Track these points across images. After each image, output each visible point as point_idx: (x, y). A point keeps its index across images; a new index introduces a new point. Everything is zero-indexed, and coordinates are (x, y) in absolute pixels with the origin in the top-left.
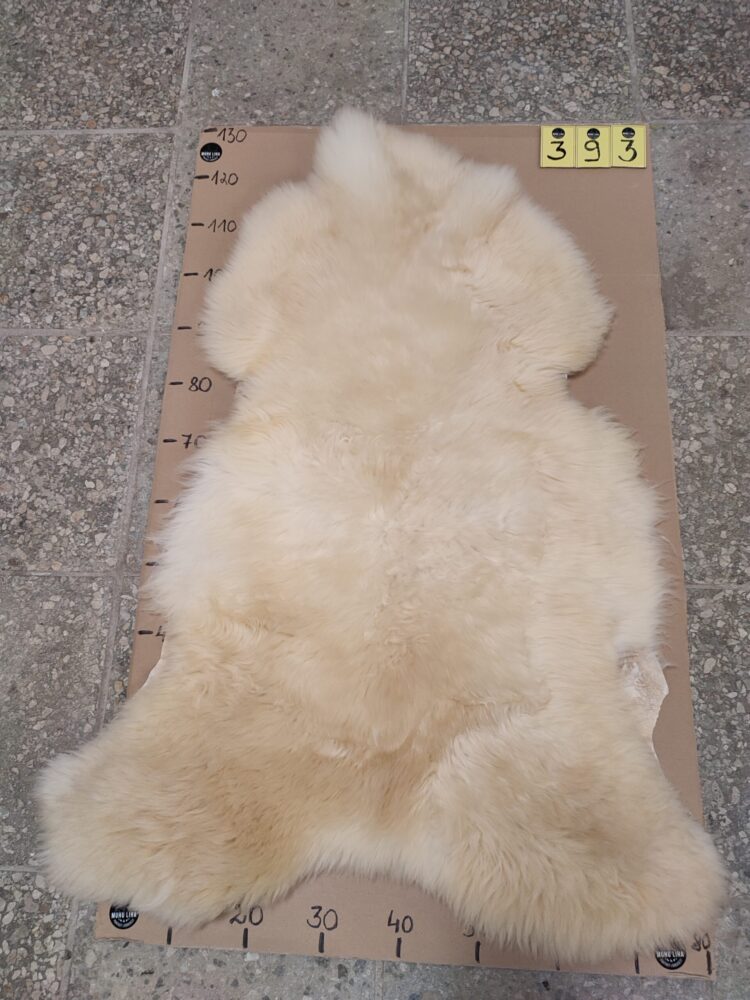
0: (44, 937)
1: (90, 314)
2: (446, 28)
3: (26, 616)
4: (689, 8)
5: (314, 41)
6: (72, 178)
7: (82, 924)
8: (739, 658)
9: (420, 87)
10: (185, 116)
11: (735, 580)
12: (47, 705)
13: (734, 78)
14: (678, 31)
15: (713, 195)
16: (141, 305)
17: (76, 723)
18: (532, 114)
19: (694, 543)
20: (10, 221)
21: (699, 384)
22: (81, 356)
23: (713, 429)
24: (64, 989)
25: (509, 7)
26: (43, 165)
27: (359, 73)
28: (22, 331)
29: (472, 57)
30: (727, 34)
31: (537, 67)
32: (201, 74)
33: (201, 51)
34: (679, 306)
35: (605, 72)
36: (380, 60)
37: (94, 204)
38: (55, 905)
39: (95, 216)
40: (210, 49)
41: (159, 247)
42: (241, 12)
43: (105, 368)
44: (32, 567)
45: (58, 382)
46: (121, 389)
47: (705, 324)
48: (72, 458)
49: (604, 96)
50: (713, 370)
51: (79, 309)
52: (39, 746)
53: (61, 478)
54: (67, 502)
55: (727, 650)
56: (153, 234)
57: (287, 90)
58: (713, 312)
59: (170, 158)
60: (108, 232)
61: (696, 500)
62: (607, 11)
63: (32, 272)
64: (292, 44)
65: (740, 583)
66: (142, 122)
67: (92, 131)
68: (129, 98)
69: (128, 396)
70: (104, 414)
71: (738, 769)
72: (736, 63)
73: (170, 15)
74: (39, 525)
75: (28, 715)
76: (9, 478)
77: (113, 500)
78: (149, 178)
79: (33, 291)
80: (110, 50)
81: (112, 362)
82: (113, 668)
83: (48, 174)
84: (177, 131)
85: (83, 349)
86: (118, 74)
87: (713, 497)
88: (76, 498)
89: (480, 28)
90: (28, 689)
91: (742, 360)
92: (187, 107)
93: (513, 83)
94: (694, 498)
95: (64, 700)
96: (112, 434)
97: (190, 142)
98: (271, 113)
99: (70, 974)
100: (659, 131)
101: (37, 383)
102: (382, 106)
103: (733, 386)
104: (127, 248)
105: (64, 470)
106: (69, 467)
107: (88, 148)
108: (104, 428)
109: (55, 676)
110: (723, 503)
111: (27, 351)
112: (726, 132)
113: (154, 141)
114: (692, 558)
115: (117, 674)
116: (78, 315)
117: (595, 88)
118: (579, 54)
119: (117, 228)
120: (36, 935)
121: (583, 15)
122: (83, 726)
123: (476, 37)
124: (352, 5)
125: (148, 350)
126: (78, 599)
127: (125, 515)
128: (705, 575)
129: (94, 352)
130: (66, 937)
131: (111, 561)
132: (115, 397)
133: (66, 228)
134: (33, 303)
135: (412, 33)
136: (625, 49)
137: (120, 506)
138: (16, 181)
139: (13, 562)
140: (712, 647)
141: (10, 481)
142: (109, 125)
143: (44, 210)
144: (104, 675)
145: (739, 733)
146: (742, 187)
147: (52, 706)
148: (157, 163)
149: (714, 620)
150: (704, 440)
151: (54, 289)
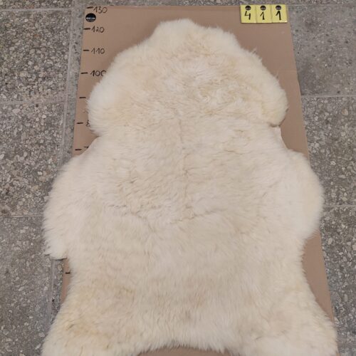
1: (35, 93)
3: (12, 237)
6: (23, 31)
8: (342, 237)
10: (76, 3)
11: (338, 203)
12: (25, 279)
15: (316, 37)
16: (60, 89)
17: (40, 286)
21: (316, 118)
22: (32, 114)
23: (324, 138)
26: (9, 25)
28: (2, 103)
34: (305, 85)
37: (34, 43)
39: (35, 48)
41: (67, 62)
43: (44, 119)
44: (14, 214)
45: (21, 126)
46: (53, 128)
47: (317, 93)
48: (31, 161)
50: (321, 112)
51: (30, 92)
52: (22, 299)
53: (25, 171)
54: (29, 182)
55: (337, 234)
56: (64, 56)
58: (320, 87)
59: (70, 22)
60: (42, 56)
63: (6, 75)
66: (56, 5)
67: (32, 10)
69: (56, 131)
70: (45, 140)
71: (346, 286)
74: (16, 193)
75: (15, 284)
77: (52, 180)
78: (61, 31)
79: (7, 84)
81: (47, 116)
83: (11, 29)
84: (72, 9)
85: (33, 110)
87: (326, 167)
88: (33, 180)
90: (14, 272)
91: (334, 108)
94: (318, 168)
95: (33, 276)
96: (50, 149)
97: (79, 14)
100: (291, 9)
101: (11, 127)
103: (331, 119)
104: (52, 63)
105: (27, 167)
106: (29, 166)
107: (30, 17)
108: (46, 147)
109: (28, 264)
110: (331, 170)
111: (5, 112)
112: (320, 10)
113: (62, 14)
116: (30, 94)
119: (46, 54)
122: (43, 287)
125: (65, 110)
126: (37, 228)
129: (39, 111)
132: (50, 132)
133: (22, 54)
134: (7, 89)
139: (4, 212)
140: (331, 233)
142: (40, 7)
143: (10, 46)
144: (52, 263)
145: (345, 270)
146: (328, 33)
147: (27, 279)
148: (64, 24)
149: (331, 221)
150: (321, 143)
151: (17, 82)
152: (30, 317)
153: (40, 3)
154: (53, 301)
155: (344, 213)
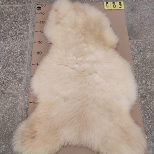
1: (15, 40)
3: (5, 102)
6: (10, 14)
8: (148, 100)
10: (32, 2)
12: (11, 120)
15: (135, 15)
16: (26, 38)
19: (138, 79)
23: (139, 58)
26: (4, 12)
28: (1, 44)
34: (131, 35)
39: (15, 22)
41: (29, 27)
44: (6, 92)
45: (9, 54)
47: (136, 39)
48: (13, 69)
50: (138, 47)
51: (13, 40)
52: (9, 128)
55: (146, 99)
56: (27, 25)
58: (137, 36)
59: (30, 10)
60: (18, 25)
63: (3, 33)
65: (147, 86)
66: (24, 3)
67: (14, 5)
69: (24, 56)
70: (19, 60)
71: (150, 121)
74: (7, 83)
75: (7, 122)
77: (22, 77)
78: (26, 14)
79: (3, 37)
81: (20, 50)
83: (5, 14)
84: (31, 5)
85: (14, 48)
87: (141, 70)
88: (14, 77)
90: (6, 117)
91: (144, 45)
94: (137, 71)
95: (14, 118)
96: (21, 64)
97: (34, 7)
101: (5, 55)
103: (142, 50)
104: (22, 28)
105: (11, 72)
107: (13, 9)
109: (12, 113)
110: (143, 72)
111: (3, 48)
112: (137, 4)
113: (27, 7)
114: (138, 82)
115: (25, 112)
119: (20, 24)
125: (28, 47)
126: (16, 98)
127: (25, 80)
128: (141, 85)
129: (17, 48)
131: (23, 89)
132: (21, 57)
133: (9, 24)
134: (3, 39)
137: (24, 78)
139: (2, 91)
140: (143, 99)
142: (17, 4)
143: (4, 21)
144: (23, 113)
145: (150, 115)
148: (27, 11)
149: (143, 94)
150: (138, 60)
151: (7, 36)
152: (13, 136)
155: (149, 90)
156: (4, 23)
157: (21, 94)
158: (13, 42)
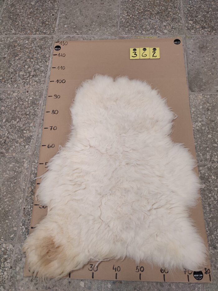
0: (5, 262)
1: (27, 85)
2: (131, 10)
3: (4, 168)
4: (199, 6)
5: (93, 13)
6: (24, 48)
7: (16, 258)
8: (212, 184)
9: (123, 26)
10: (57, 32)
11: (211, 162)
12: (9, 194)
13: (211, 24)
14: (196, 12)
15: (205, 56)
16: (42, 82)
17: (17, 199)
18: (154, 33)
19: (199, 151)
20: (6, 59)
21: (201, 107)
22: (24, 96)
23: (205, 120)
24: (9, 277)
25: (148, 5)
26: (17, 44)
27: (106, 21)
28: (8, 89)
29: (138, 18)
30: (210, 13)
31: (156, 21)
32: (62, 21)
33: (62, 15)
34: (195, 85)
35: (175, 22)
36: (112, 18)
37: (30, 55)
38: (8, 253)
39: (30, 58)
40: (65, 14)
41: (48, 67)
42: (74, 5)
43: (31, 100)
44: (7, 155)
45: (17, 103)
46: (35, 105)
48: (20, 124)
49: (175, 29)
50: (204, 103)
51: (24, 83)
52: (6, 206)
53: (17, 130)
54: (18, 136)
55: (208, 182)
56: (46, 63)
57: (86, 26)
58: (205, 87)
59: (52, 43)
60: (34, 63)
61: (200, 139)
62: (176, 6)
63: (12, 73)
64: (88, 13)
65: (212, 163)
66: (45, 33)
67: (31, 36)
68: (41, 27)
69: (37, 107)
70: (30, 112)
71: (212, 217)
72: (212, 20)
73: (54, 6)
74: (10, 143)
75: (3, 197)
76: (2, 129)
77: (31, 136)
78: (46, 48)
79: (11, 78)
80: (37, 14)
81: (33, 98)
82: (29, 184)
83: (18, 47)
84: (54, 36)
85: (25, 94)
86: (39, 21)
87: (205, 138)
88: (21, 135)
89: (140, 10)
90: (4, 189)
91: (213, 101)
92: (57, 30)
93: (149, 25)
94: (199, 138)
95: (14, 192)
96: (32, 118)
97: (58, 39)
98: (81, 32)
99: (11, 273)
100: (190, 38)
101: (11, 103)
102: (112, 30)
103: (211, 108)
104: (39, 67)
106: (19, 127)
107: (29, 40)
108: (30, 116)
109: (12, 185)
110: (208, 140)
111: (9, 94)
112: (209, 39)
113: (48, 38)
114: (198, 156)
115: (30, 185)
117: (172, 26)
118: (168, 17)
119: (36, 62)
120: (2, 261)
121: (169, 7)
122: (19, 200)
123: (139, 13)
124: (105, 4)
125: (43, 95)
126: (20, 164)
127: (34, 140)
128: (202, 161)
129: (28, 95)
130: (11, 262)
131: (30, 153)
132: (33, 107)
133: (22, 61)
134: (11, 81)
135: (121, 11)
136: (181, 16)
137: (33, 138)
138: (8, 48)
139: (2, 153)
140: (204, 181)
141: (2, 130)
142: (35, 34)
143: (16, 56)
144: (26, 186)
145: (212, 206)
146: (213, 53)
147: (11, 194)
148: (48, 44)
149: (205, 173)
150: (203, 123)
151: (18, 78)
152: (10, 217)
153: (36, 32)
154: (24, 209)
156: (14, 60)
157: (27, 160)
158: (24, 86)
